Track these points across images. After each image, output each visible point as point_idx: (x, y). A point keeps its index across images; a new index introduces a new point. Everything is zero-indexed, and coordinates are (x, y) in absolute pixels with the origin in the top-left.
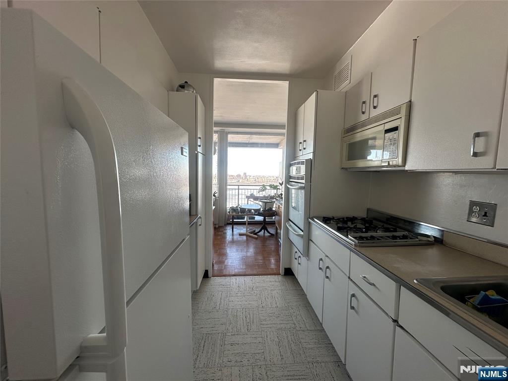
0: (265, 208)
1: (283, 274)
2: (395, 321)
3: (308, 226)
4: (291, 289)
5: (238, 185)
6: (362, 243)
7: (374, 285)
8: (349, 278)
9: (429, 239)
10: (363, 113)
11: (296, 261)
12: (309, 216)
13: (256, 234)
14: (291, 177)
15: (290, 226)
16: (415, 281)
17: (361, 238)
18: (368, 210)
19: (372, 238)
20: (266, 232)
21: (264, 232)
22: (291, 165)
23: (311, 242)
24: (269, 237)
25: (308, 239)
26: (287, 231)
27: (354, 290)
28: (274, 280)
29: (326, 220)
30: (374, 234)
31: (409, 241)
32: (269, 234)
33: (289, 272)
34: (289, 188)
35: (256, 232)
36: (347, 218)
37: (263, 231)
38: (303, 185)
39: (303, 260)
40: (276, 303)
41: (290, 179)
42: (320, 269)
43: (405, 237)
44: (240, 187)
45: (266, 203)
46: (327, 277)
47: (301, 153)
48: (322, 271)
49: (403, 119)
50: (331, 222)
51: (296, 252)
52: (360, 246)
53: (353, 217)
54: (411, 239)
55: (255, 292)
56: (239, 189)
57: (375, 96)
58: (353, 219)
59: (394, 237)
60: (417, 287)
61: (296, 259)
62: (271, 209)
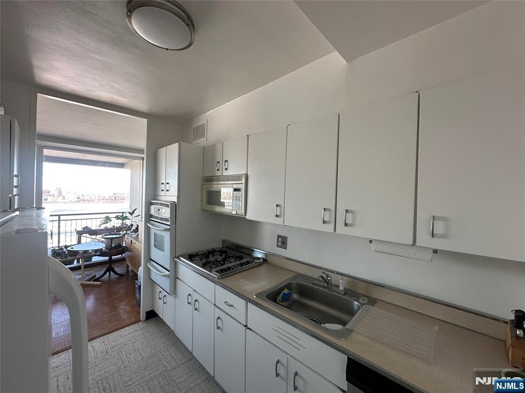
0: (111, 245)
1: (145, 319)
2: (246, 326)
3: (175, 265)
4: (156, 332)
5: (59, 216)
6: (223, 275)
7: (232, 306)
8: (215, 305)
9: (260, 261)
10: (218, 170)
11: (161, 302)
12: (175, 257)
13: (97, 280)
14: (151, 216)
15: (152, 266)
16: (255, 297)
17: (221, 271)
18: (223, 241)
19: (229, 268)
20: (112, 273)
21: (110, 275)
22: (151, 204)
23: (177, 279)
24: (118, 279)
25: (175, 278)
26: (148, 271)
27: (218, 313)
28: (133, 330)
29: (191, 257)
30: (230, 265)
31: (250, 265)
32: (116, 276)
33: (152, 315)
34: (149, 227)
35: (97, 277)
36: (208, 252)
37: (108, 273)
38: (169, 227)
39: (170, 299)
40: (141, 355)
41: (151, 217)
42: (189, 303)
43: (248, 263)
44: (62, 218)
45: (112, 239)
46: (196, 309)
47: (163, 193)
48: (191, 304)
49: (244, 185)
50: (196, 258)
51: (160, 292)
52: (222, 278)
53: (213, 249)
54: (251, 263)
55: (112, 354)
56: (59, 220)
57: (226, 161)
58: (212, 252)
59: (242, 265)
60: (256, 300)
61: (160, 299)
62: (120, 246)
